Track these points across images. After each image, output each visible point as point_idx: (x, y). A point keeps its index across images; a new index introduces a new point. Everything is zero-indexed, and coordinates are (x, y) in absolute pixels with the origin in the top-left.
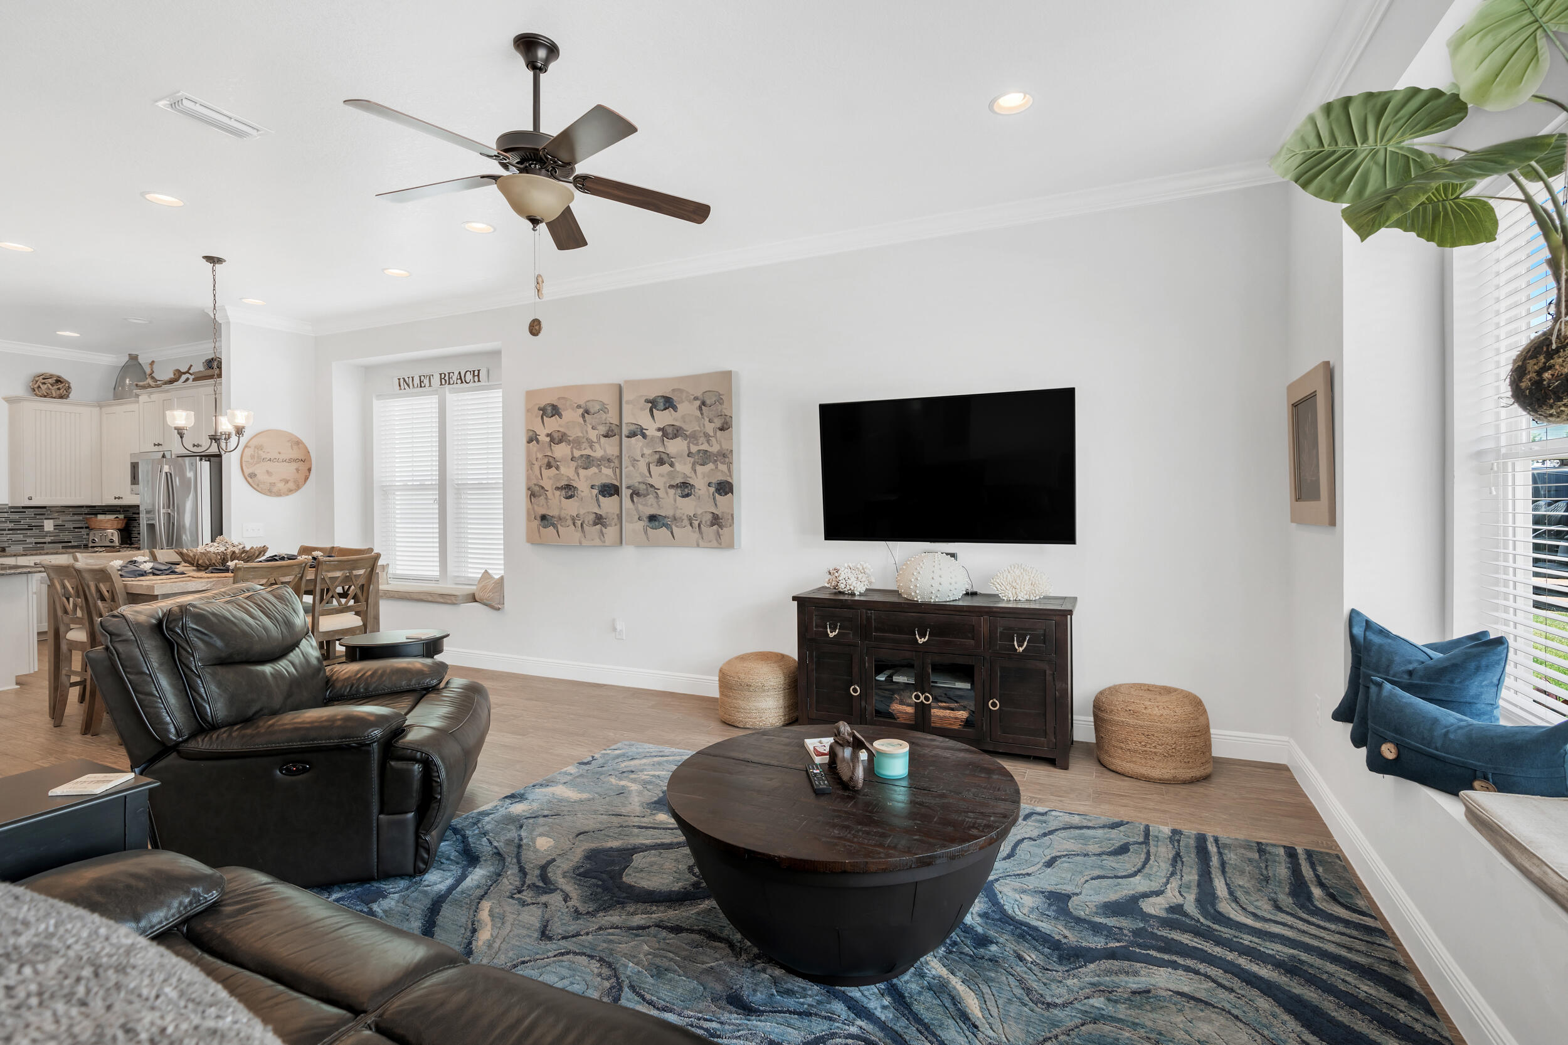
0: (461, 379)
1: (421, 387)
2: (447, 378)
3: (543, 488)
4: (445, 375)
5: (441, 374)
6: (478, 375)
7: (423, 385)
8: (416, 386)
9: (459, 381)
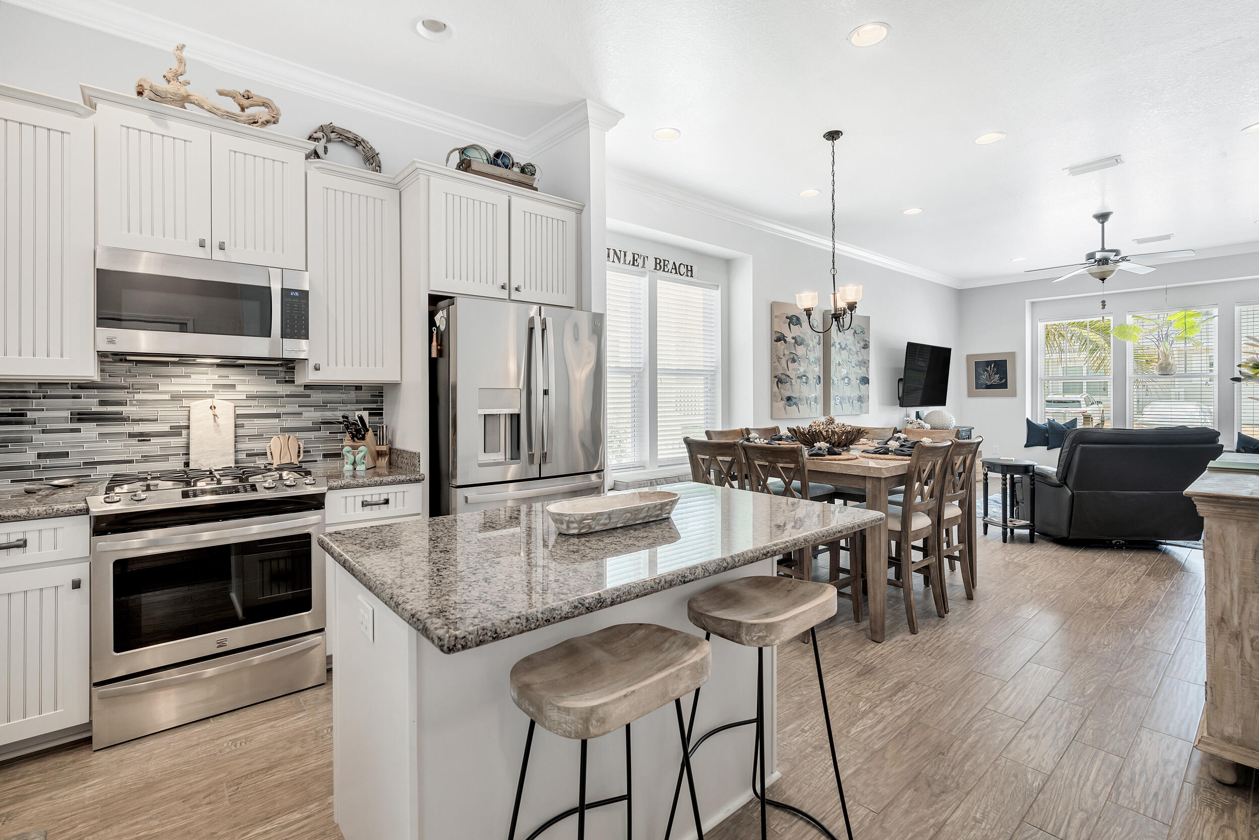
0: (676, 269)
1: (633, 264)
2: (662, 264)
3: (789, 376)
4: (660, 261)
5: (656, 259)
6: (691, 271)
7: (636, 264)
8: (627, 262)
9: (674, 271)
